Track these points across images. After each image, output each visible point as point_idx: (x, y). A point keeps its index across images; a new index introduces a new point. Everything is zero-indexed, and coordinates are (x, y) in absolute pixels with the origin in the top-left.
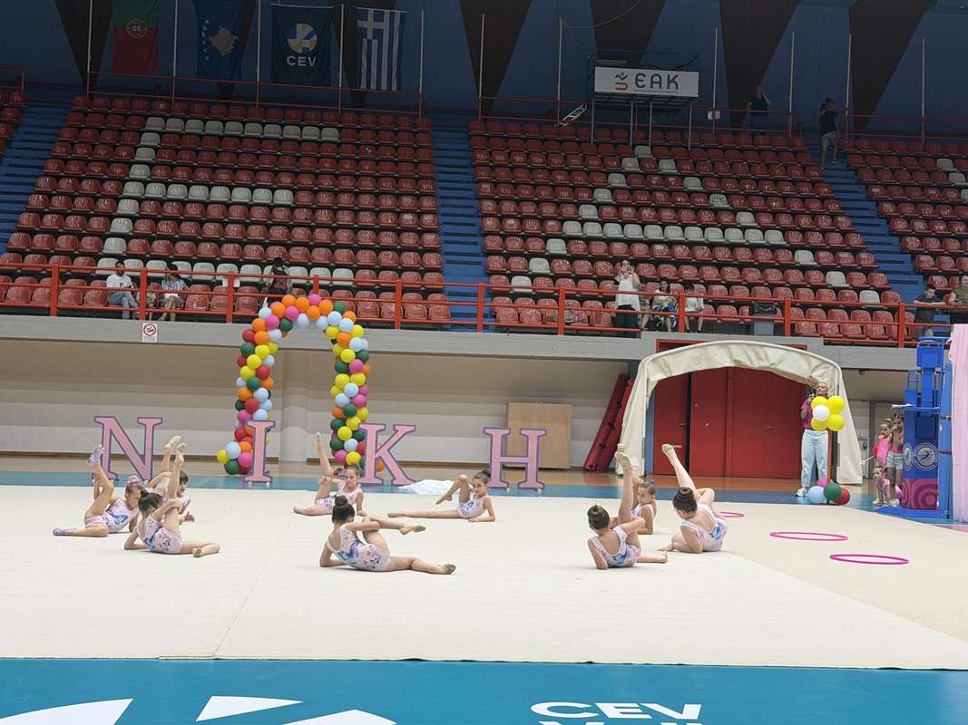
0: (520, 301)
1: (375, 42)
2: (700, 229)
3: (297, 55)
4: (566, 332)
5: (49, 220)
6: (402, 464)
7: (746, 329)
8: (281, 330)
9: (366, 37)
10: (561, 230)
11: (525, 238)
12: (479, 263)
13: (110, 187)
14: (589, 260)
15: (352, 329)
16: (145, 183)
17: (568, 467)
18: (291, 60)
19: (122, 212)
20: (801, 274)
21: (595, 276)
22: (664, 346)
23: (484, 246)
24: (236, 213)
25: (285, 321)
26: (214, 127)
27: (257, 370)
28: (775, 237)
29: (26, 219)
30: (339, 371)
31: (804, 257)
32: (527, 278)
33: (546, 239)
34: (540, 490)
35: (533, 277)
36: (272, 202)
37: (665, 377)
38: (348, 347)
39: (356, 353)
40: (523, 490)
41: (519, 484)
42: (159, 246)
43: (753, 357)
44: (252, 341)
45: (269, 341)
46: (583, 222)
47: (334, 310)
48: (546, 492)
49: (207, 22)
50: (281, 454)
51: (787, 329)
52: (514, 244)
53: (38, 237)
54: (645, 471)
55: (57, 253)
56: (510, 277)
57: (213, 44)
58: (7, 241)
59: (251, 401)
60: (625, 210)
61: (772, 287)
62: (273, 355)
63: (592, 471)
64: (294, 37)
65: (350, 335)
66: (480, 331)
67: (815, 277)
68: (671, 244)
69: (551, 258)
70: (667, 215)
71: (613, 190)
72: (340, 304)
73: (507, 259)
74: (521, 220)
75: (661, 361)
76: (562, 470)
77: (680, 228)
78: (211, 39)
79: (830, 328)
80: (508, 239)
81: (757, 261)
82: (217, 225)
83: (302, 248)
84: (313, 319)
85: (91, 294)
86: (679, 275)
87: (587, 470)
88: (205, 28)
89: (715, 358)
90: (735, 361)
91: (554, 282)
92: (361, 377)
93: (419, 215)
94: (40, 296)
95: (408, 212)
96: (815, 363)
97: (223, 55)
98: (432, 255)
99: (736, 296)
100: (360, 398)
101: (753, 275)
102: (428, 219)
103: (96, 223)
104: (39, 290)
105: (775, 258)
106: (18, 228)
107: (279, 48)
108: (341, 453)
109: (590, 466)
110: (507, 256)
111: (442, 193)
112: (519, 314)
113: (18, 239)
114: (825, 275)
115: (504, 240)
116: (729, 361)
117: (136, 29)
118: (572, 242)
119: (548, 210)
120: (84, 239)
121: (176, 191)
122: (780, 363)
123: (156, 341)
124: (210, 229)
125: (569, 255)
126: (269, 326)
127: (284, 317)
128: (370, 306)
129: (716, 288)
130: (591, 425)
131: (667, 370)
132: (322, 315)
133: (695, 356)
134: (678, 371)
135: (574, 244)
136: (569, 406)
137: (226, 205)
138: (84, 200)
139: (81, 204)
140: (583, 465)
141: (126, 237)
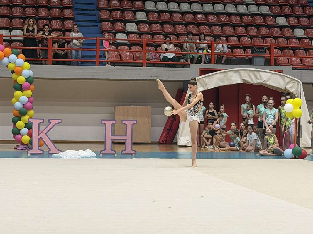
0: (121, 48)
2: (223, 6)
4: (148, 65)
6: (55, 142)
7: (249, 62)
10: (143, 6)
11: (123, 11)
12: (97, 26)
14: (160, 23)
15: (23, 64)
17: (150, 142)
20: (279, 30)
21: (163, 33)
22: (203, 72)
23: (99, 16)
28: (265, 9)
30: (16, 89)
31: (281, 21)
32: (124, 35)
33: (135, 12)
34: (133, 155)
35: (128, 34)
37: (204, 90)
38: (22, 76)
39: (25, 78)
40: (124, 155)
41: (122, 151)
43: (253, 78)
46: (155, 2)
47: (12, 54)
48: (137, 155)
51: (272, 61)
52: (117, 15)
56: (115, 34)
61: (264, 38)
63: (164, 144)
65: (22, 68)
66: (97, 65)
67: (287, 32)
68: (206, 14)
69: (138, 23)
72: (15, 50)
73: (113, 24)
74: (121, 1)
75: (201, 80)
76: (146, 144)
77: (211, 5)
79: (296, 61)
80: (113, 12)
81: (255, 23)
86: (211, 31)
87: (161, 143)
89: (232, 78)
90: (244, 80)
91: (140, 37)
92: (29, 92)
96: (288, 80)
98: (69, 22)
99: (243, 43)
100: (29, 104)
101: (253, 31)
102: (66, 1)
105: (265, 21)
108: (19, 136)
109: (162, 141)
110: (113, 22)
112: (120, 55)
114: (293, 31)
115: (111, 13)
116: (239, 80)
122: (268, 81)
125: (149, 21)
129: (232, 39)
131: (205, 86)
132: (5, 56)
133: (221, 77)
134: (211, 86)
135: (151, 14)
136: (151, 107)
140: (158, 141)
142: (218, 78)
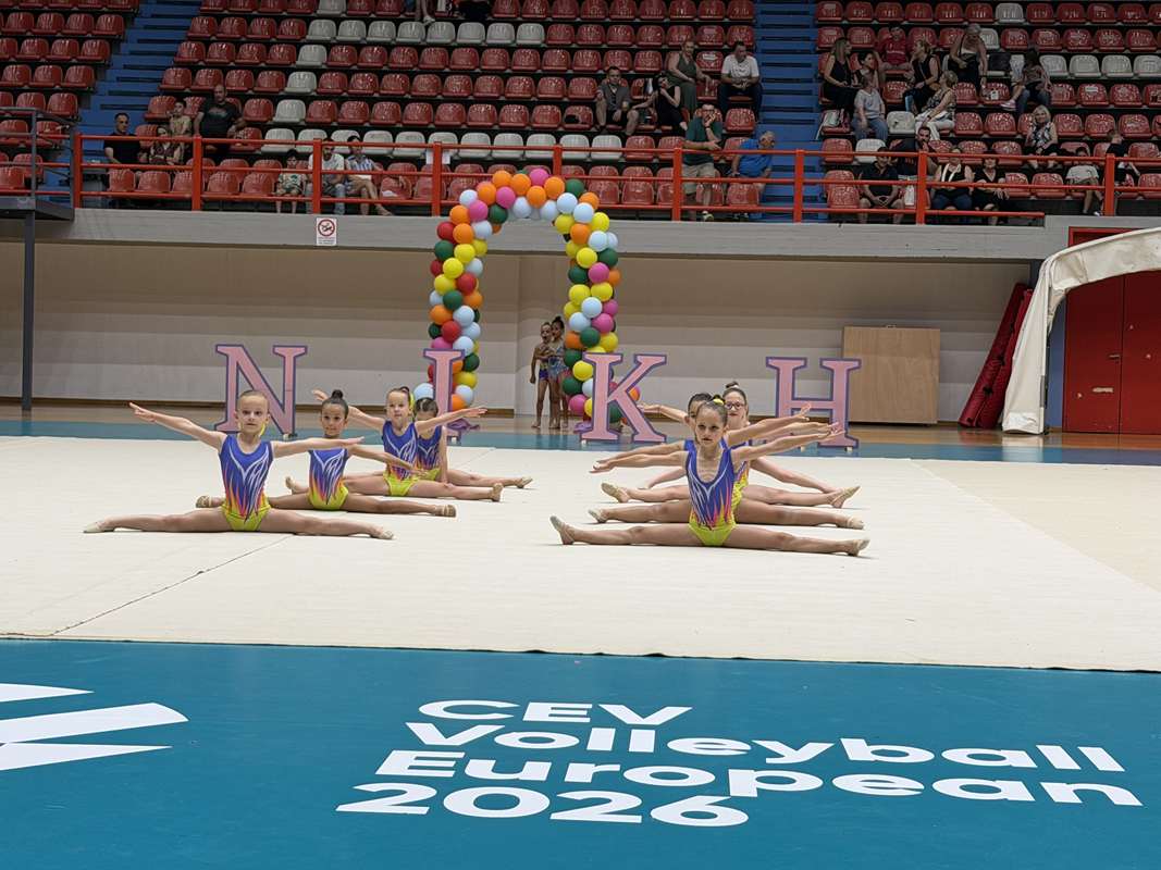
4: (930, 219)
5: (203, 77)
8: (490, 221)
12: (811, 122)
13: (289, 28)
14: (978, 111)
15: (592, 218)
16: (338, 20)
17: (935, 422)
19: (303, 63)
21: (986, 136)
22: (1079, 236)
24: (462, 59)
25: (496, 209)
27: (457, 280)
29: (173, 77)
30: (575, 281)
34: (849, 449)
36: (514, 42)
37: (1078, 284)
38: (587, 246)
39: (597, 253)
40: (825, 449)
42: (350, 110)
44: (450, 239)
45: (475, 238)
47: (566, 191)
48: (858, 451)
50: (517, 406)
54: (1046, 427)
58: (145, 108)
59: (449, 325)
60: (1043, 33)
62: (481, 258)
63: (971, 427)
65: (590, 227)
66: (797, 221)
68: (1109, 83)
70: (1109, 38)
75: (1070, 259)
77: (1126, 59)
82: (433, 77)
83: (549, 107)
84: (536, 205)
85: (251, 179)
87: (965, 426)
89: (1157, 254)
92: (605, 289)
94: (183, 183)
100: (605, 318)
106: (161, 89)
108: (578, 399)
109: (969, 420)
113: (160, 106)
120: (249, 102)
121: (381, 31)
123: (335, 244)
124: (423, 84)
126: (473, 217)
127: (496, 203)
128: (639, 188)
130: (973, 359)
131: (1080, 273)
132: (548, 198)
133: (1126, 250)
134: (1098, 274)
136: (938, 330)
137: (449, 48)
138: (253, 48)
139: (249, 53)
140: (957, 420)
141: (306, 99)
142: (1119, 251)
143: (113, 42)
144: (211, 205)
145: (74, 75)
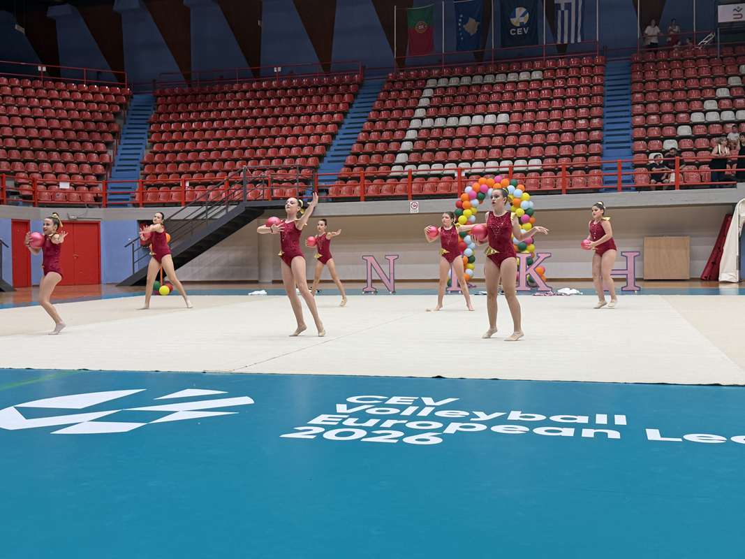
1: (566, 13)
3: (517, 28)
4: (682, 187)
5: (368, 147)
8: (478, 199)
9: (560, 9)
10: (689, 119)
11: (662, 127)
12: (628, 147)
13: (402, 124)
14: (707, 137)
15: (522, 196)
16: (422, 119)
17: (688, 278)
18: (513, 32)
19: (408, 138)
23: (633, 136)
24: (473, 131)
25: (480, 194)
26: (466, 80)
29: (355, 148)
33: (676, 127)
36: (497, 122)
38: (520, 207)
39: (524, 210)
41: (623, 288)
42: (426, 156)
44: (461, 207)
45: (472, 207)
46: (705, 112)
47: (510, 184)
49: (461, 16)
52: (654, 132)
53: (361, 157)
54: (740, 279)
55: (370, 165)
56: (648, 154)
57: (466, 29)
58: (344, 161)
60: (738, 101)
63: (706, 280)
64: (515, 17)
65: (521, 199)
66: (619, 191)
69: (679, 139)
71: (730, 88)
72: (513, 181)
73: (647, 143)
74: (660, 115)
76: (684, 280)
78: (464, 26)
80: (650, 129)
82: (461, 140)
83: (510, 149)
85: (385, 187)
88: (460, 20)
93: (589, 120)
94: (357, 190)
95: (581, 118)
97: (472, 34)
98: (596, 145)
102: (596, 121)
103: (393, 146)
104: (358, 188)
106: (351, 153)
107: (506, 25)
109: (705, 277)
110: (648, 141)
111: (607, 104)
113: (350, 160)
115: (646, 130)
117: (420, 27)
118: (696, 127)
119: (681, 106)
120: (385, 156)
121: (440, 122)
123: (418, 212)
125: (693, 136)
126: (470, 198)
127: (480, 192)
130: (709, 249)
135: (698, 127)
136: (688, 237)
137: (468, 127)
138: (387, 133)
139: (386, 135)
140: (700, 277)
141: (408, 153)
143: (333, 135)
144: (368, 199)
145: (318, 150)
